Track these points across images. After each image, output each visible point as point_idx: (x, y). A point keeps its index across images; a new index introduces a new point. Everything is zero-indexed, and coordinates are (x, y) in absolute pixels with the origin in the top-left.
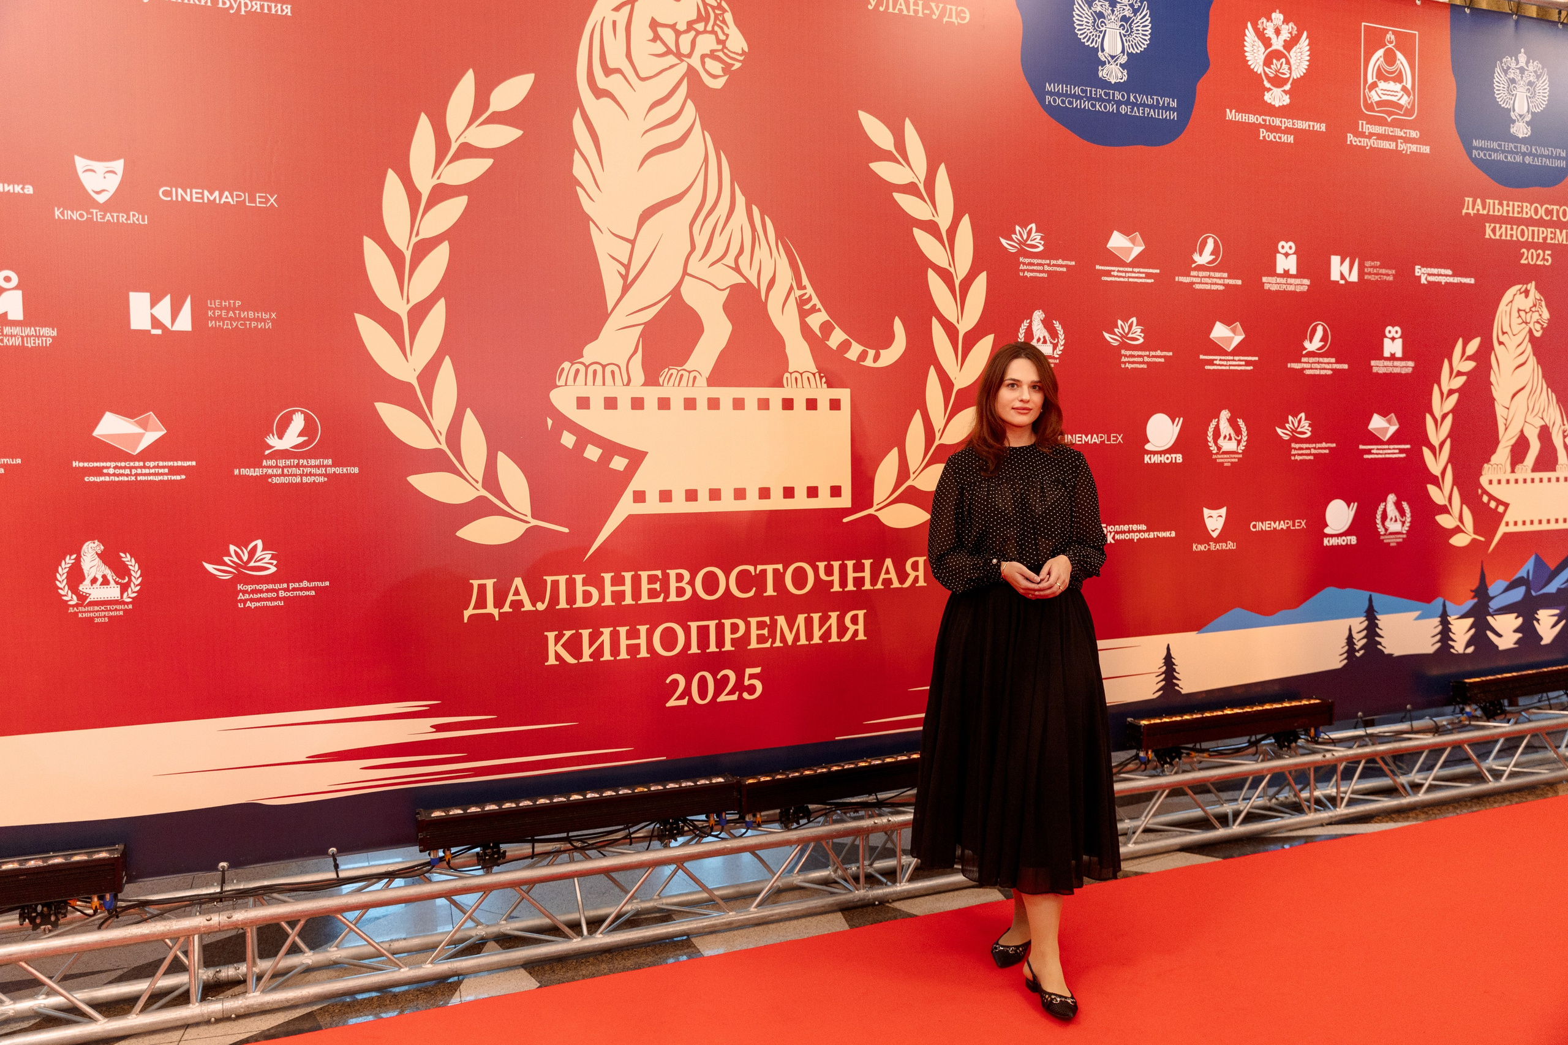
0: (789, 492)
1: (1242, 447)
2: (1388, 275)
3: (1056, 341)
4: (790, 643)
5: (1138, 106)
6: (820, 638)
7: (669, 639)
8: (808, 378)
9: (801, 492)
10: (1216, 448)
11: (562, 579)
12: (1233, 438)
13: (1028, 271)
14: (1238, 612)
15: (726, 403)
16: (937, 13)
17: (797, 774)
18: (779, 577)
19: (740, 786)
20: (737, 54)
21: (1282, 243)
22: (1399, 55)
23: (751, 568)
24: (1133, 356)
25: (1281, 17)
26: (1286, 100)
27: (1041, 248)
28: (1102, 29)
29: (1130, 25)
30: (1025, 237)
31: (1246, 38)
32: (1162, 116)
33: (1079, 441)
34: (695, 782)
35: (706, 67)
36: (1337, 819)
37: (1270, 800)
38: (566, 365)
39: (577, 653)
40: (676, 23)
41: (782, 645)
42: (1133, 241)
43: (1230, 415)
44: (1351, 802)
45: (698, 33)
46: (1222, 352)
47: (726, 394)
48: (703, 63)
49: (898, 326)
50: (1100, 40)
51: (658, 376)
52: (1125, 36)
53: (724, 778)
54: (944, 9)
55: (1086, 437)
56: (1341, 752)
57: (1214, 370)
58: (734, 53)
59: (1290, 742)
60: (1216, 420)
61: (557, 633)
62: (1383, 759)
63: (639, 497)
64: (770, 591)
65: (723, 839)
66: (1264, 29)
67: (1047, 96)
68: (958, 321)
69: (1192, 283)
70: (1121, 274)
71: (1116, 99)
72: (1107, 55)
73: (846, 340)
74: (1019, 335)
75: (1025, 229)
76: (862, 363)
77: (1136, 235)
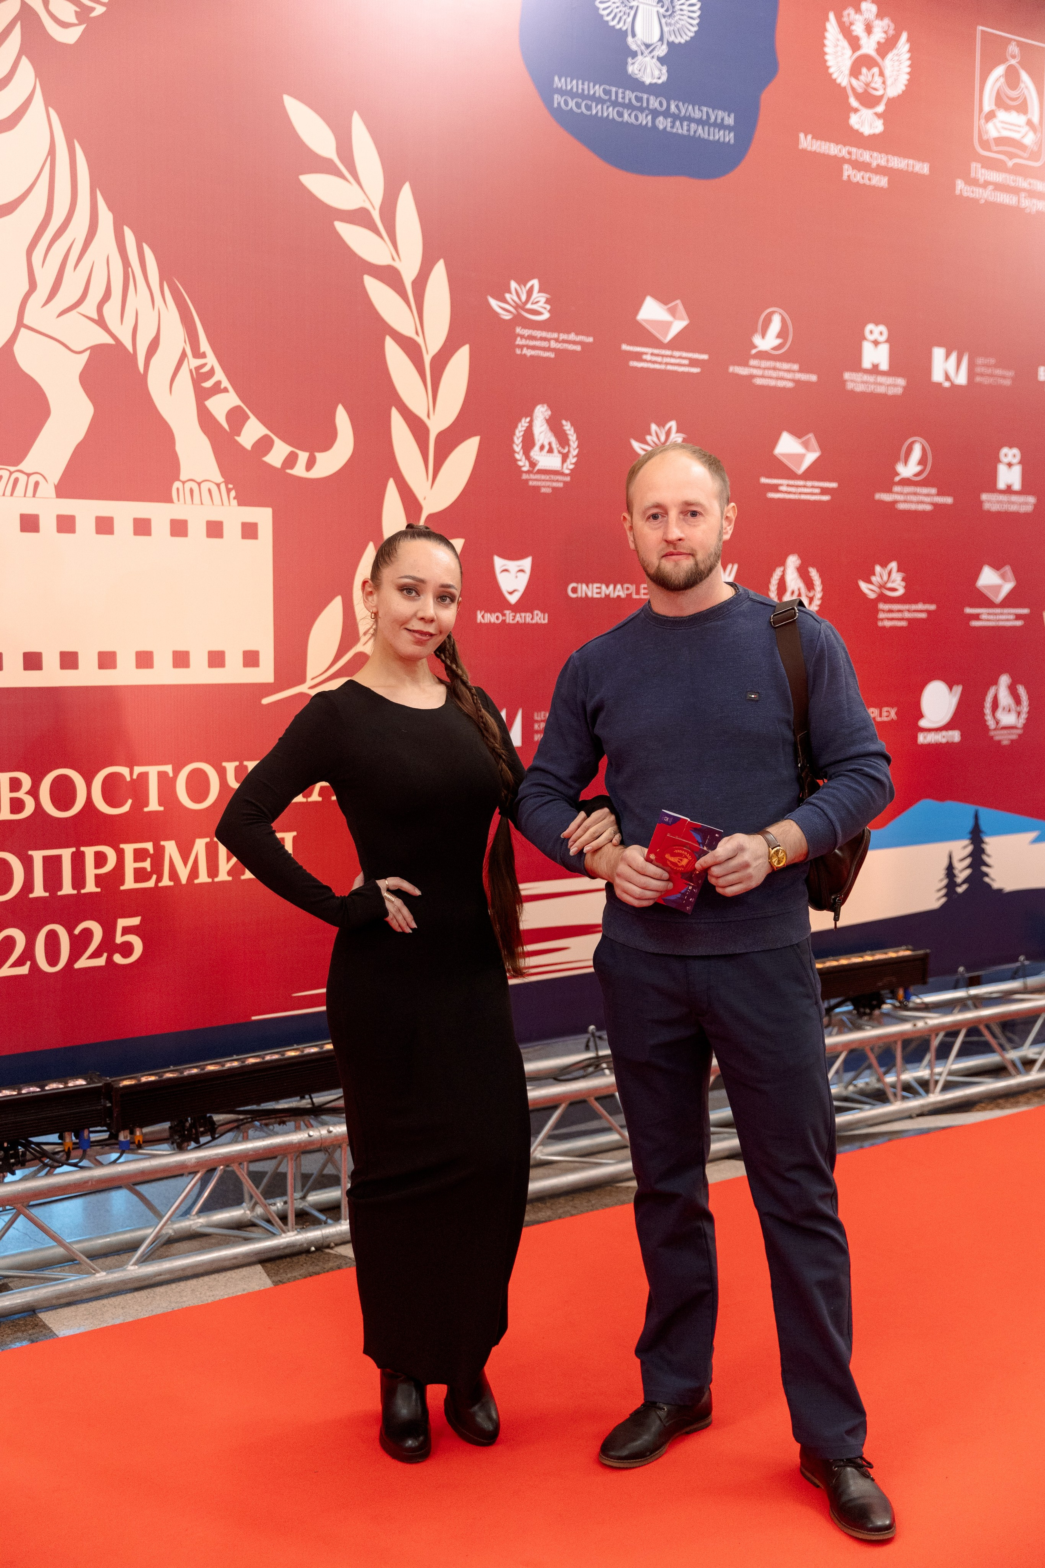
0: (181, 659)
1: (814, 607)
2: (1004, 377)
3: (566, 451)
4: (184, 880)
5: (682, 119)
6: (229, 873)
8: (210, 490)
9: (199, 659)
13: (528, 347)
15: (85, 524)
17: (195, 1071)
18: (167, 784)
19: (108, 1090)
21: (870, 327)
22: (1024, 76)
23: (124, 771)
25: (874, 8)
26: (878, 127)
27: (546, 316)
28: (633, 4)
29: (672, 2)
30: (524, 298)
31: (826, 34)
32: (714, 136)
33: (597, 593)
34: (42, 1087)
35: (51, 8)
36: (930, 1108)
37: (846, 1087)
41: (172, 884)
42: (673, 312)
43: (798, 562)
44: (948, 1086)
46: (790, 474)
47: (85, 511)
48: (46, 3)
49: (342, 418)
50: (630, 19)
53: (85, 1079)
55: (607, 587)
56: (935, 1020)
57: (777, 499)
59: (873, 1008)
60: (781, 569)
62: (988, 1027)
64: (154, 805)
65: (81, 1168)
66: (851, 24)
67: (556, 96)
68: (428, 416)
69: (752, 377)
70: (654, 359)
71: (651, 107)
72: (639, 43)
73: (266, 437)
74: (515, 439)
75: (523, 287)
76: (289, 471)
77: (677, 304)
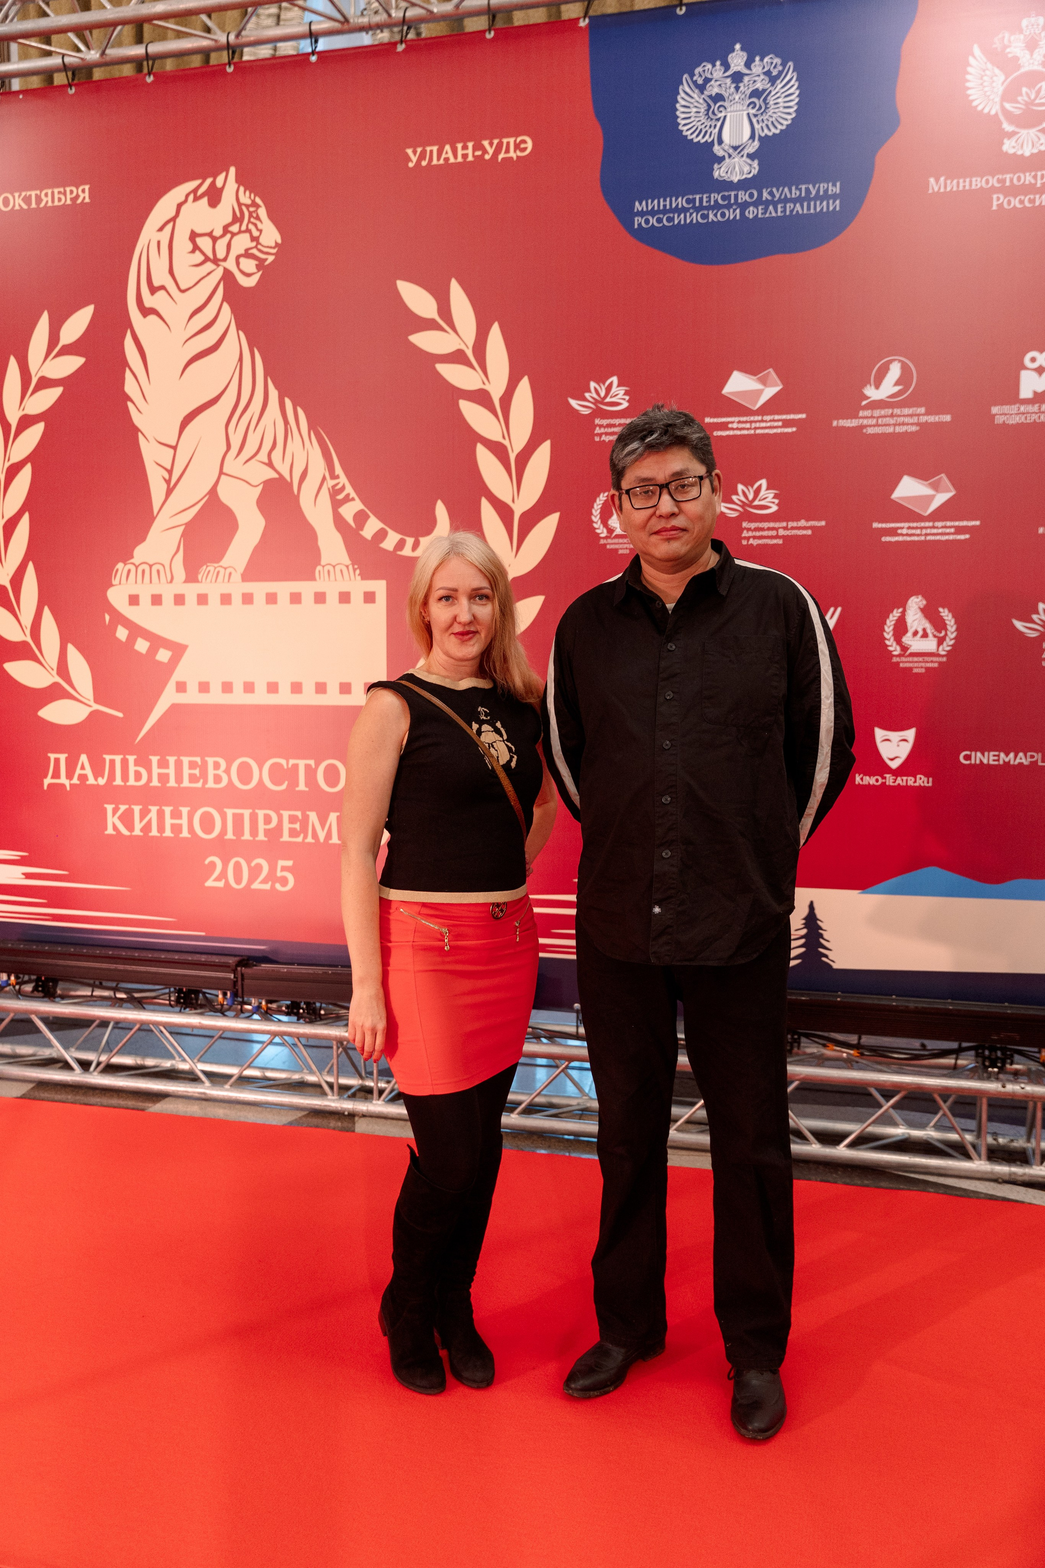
0: (321, 688)
1: (946, 647)
4: (322, 840)
5: (775, 204)
7: (207, 823)
8: (341, 571)
9: (333, 689)
10: (898, 648)
11: (118, 759)
12: (930, 635)
13: (606, 434)
14: (933, 873)
15: (260, 598)
16: (491, 151)
20: (271, 247)
21: (1030, 354)
23: (283, 762)
24: (762, 529)
25: (1040, 21)
26: (1044, 143)
27: (625, 405)
28: (720, 115)
29: (765, 100)
30: (602, 394)
31: (969, 69)
32: (815, 208)
35: (241, 267)
38: (120, 566)
39: (130, 828)
40: (212, 232)
41: (313, 841)
42: (764, 382)
43: (924, 602)
45: (233, 235)
46: (911, 516)
47: (258, 589)
48: (238, 264)
49: (441, 511)
50: (716, 130)
51: (197, 573)
52: (755, 116)
54: (500, 145)
57: (897, 542)
58: (268, 247)
59: (1001, 1062)
60: (900, 610)
61: (113, 806)
63: (181, 687)
64: (302, 786)
66: (1006, 47)
67: (636, 219)
68: (513, 501)
69: (863, 427)
70: (741, 426)
71: (740, 201)
72: (726, 148)
73: (382, 530)
74: (594, 511)
75: (602, 385)
76: (399, 553)
77: (769, 372)
